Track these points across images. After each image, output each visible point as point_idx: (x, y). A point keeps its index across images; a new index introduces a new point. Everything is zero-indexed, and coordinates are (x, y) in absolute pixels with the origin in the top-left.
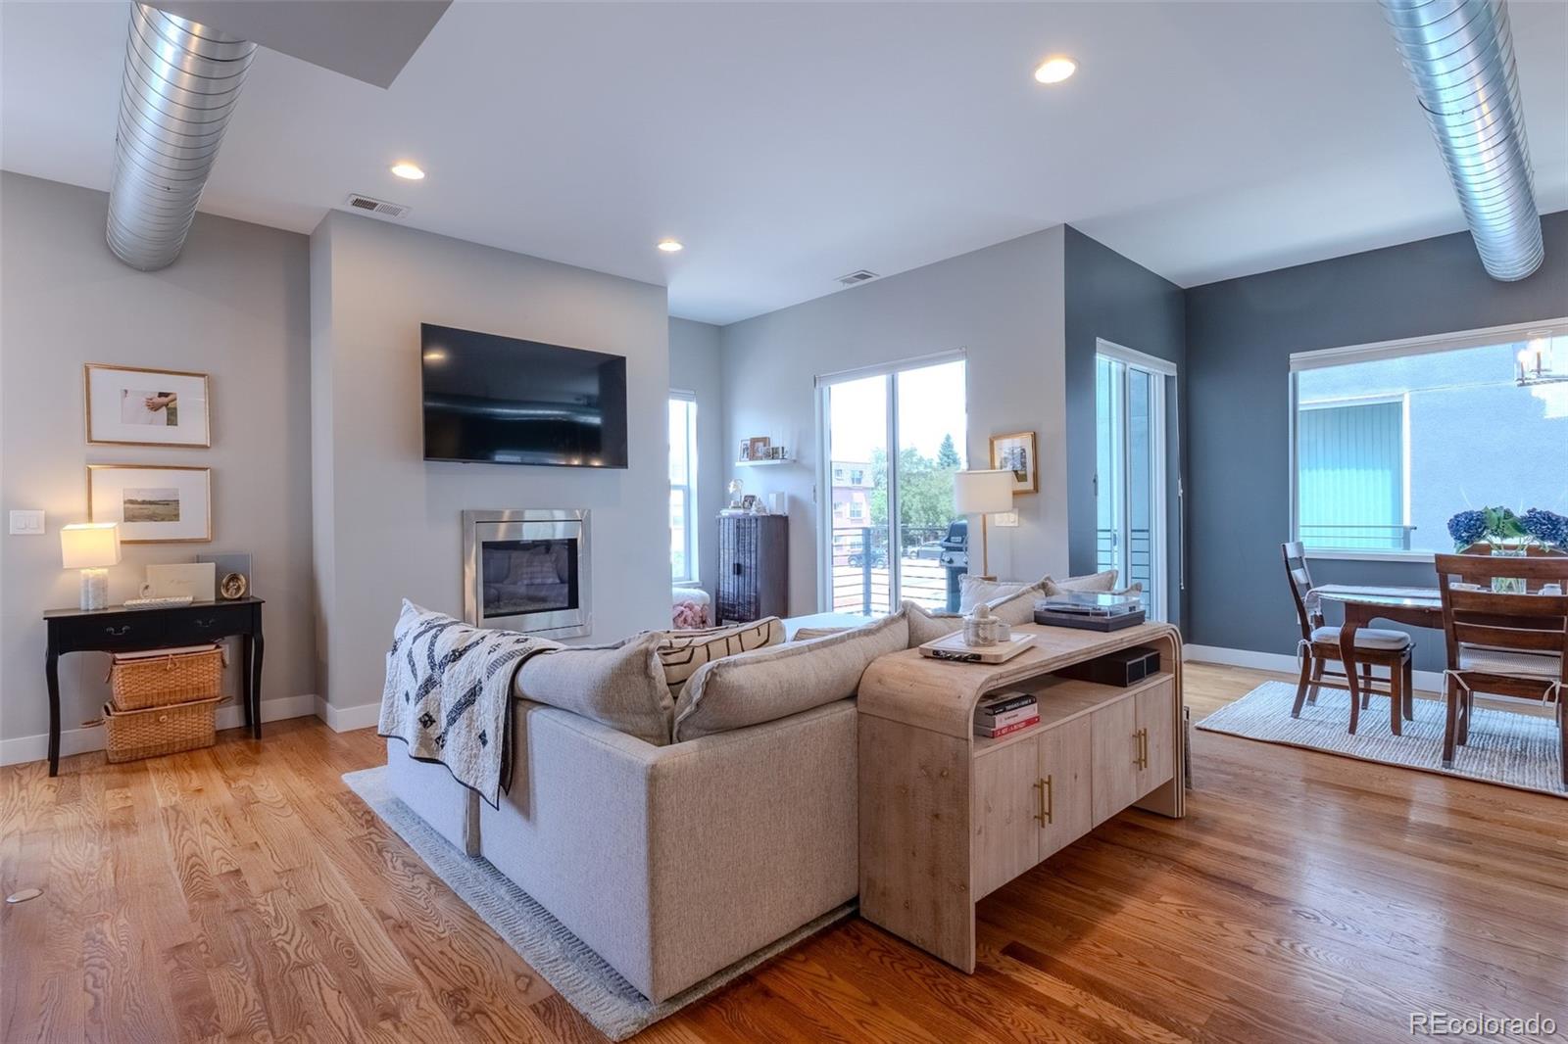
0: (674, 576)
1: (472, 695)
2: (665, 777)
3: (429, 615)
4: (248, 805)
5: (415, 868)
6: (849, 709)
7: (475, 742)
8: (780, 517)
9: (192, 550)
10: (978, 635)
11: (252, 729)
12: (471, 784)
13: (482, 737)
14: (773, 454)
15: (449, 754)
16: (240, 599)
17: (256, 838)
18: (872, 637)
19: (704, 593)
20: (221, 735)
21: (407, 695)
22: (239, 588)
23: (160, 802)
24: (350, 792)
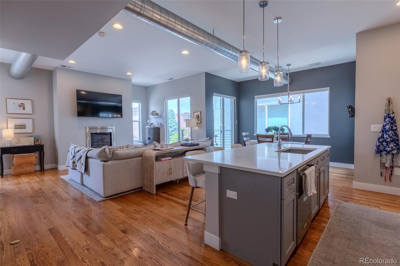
0: (134, 140)
1: (81, 157)
2: (105, 165)
3: (75, 146)
4: (42, 181)
5: (73, 187)
6: (141, 158)
7: (81, 165)
8: (158, 128)
9: (29, 135)
10: (161, 146)
11: (42, 170)
12: (81, 172)
13: (82, 164)
14: (157, 114)
15: (77, 168)
16: (39, 144)
17: (44, 184)
18: (146, 147)
19: (142, 144)
20: (36, 171)
21: (71, 159)
22: (39, 142)
23: (25, 181)
24: (62, 178)
